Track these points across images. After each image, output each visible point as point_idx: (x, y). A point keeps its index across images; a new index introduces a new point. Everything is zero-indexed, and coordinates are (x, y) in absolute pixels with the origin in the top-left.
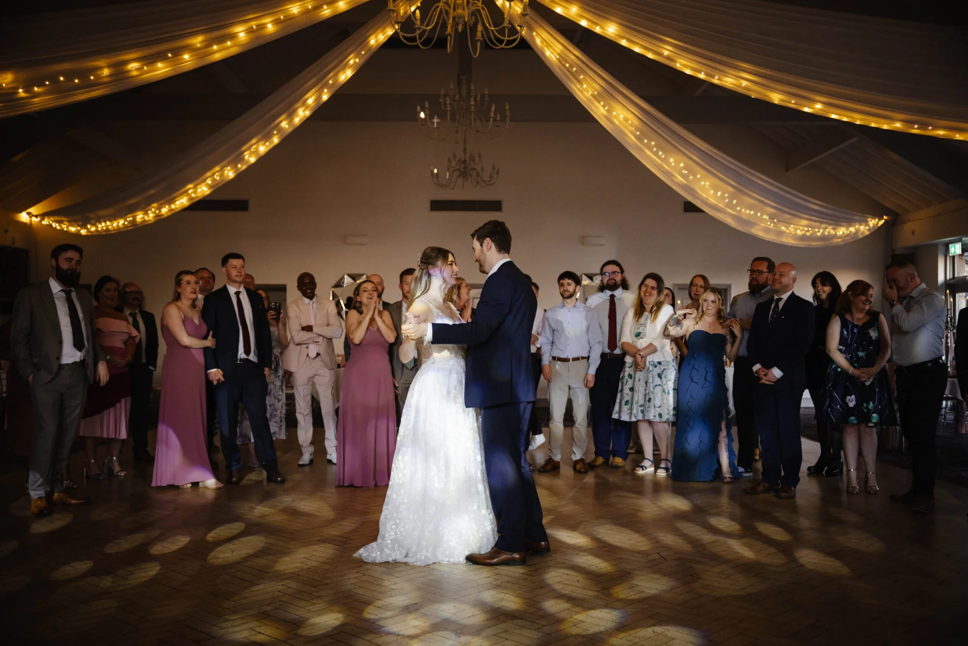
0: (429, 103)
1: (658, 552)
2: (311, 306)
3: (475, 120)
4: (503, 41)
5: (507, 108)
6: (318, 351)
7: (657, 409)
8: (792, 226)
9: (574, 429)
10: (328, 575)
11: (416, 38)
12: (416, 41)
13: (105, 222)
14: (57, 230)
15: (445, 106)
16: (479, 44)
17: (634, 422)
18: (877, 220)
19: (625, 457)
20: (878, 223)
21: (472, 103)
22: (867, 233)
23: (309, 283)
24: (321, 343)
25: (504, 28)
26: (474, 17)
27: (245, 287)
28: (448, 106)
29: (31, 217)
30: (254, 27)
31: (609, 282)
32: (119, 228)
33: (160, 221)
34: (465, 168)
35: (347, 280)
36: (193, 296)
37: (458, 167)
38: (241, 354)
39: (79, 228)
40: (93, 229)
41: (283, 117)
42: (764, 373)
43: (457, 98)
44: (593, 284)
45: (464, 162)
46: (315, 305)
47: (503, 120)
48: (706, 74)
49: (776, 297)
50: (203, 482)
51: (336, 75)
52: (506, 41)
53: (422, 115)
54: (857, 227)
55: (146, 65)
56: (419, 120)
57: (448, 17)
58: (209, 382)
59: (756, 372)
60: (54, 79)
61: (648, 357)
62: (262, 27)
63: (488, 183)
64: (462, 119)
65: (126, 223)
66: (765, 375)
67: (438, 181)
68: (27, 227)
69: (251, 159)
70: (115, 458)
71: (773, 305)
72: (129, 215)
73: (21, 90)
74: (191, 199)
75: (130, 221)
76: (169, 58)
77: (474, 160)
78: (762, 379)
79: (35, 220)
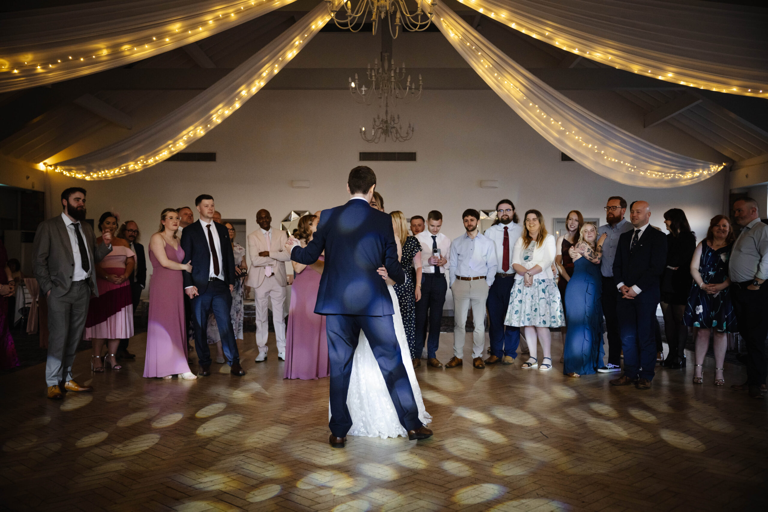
0: (358, 76)
1: (540, 431)
2: (267, 236)
3: (394, 89)
4: (417, 25)
5: (421, 79)
6: (273, 272)
7: (542, 317)
8: (649, 171)
9: (474, 333)
10: (279, 448)
11: (348, 24)
12: (348, 26)
13: (104, 170)
14: (67, 176)
15: (371, 78)
16: (397, 28)
17: (522, 327)
18: (717, 166)
19: (514, 355)
20: (718, 169)
21: (393, 75)
22: (708, 177)
23: (265, 217)
24: (274, 266)
25: (417, 15)
26: (393, 6)
27: (214, 221)
28: (374, 77)
29: (47, 167)
30: (221, 16)
31: (503, 218)
32: (115, 175)
33: (147, 170)
34: (386, 127)
35: (294, 216)
36: (175, 228)
37: (381, 126)
38: (212, 274)
39: (84, 175)
40: (95, 176)
41: (243, 87)
42: (626, 290)
43: (380, 71)
44: (489, 218)
45: (386, 122)
46: (270, 235)
47: (417, 89)
48: (580, 50)
49: (636, 229)
50: (181, 374)
51: (284, 53)
52: (419, 26)
53: (353, 85)
54: (701, 171)
55: (136, 46)
56: (351, 89)
57: (373, 6)
58: (186, 296)
59: (620, 289)
60: (64, 58)
61: (534, 276)
62: (227, 16)
63: (405, 139)
64: (384, 88)
65: (121, 171)
66: (627, 292)
67: (365, 137)
68: (44, 175)
69: (218, 120)
70: (113, 355)
71: (633, 236)
72: (123, 165)
73: (39, 67)
74: (171, 152)
75: (124, 169)
76: (153, 41)
77: (394, 121)
78: (625, 295)
79: (50, 169)
